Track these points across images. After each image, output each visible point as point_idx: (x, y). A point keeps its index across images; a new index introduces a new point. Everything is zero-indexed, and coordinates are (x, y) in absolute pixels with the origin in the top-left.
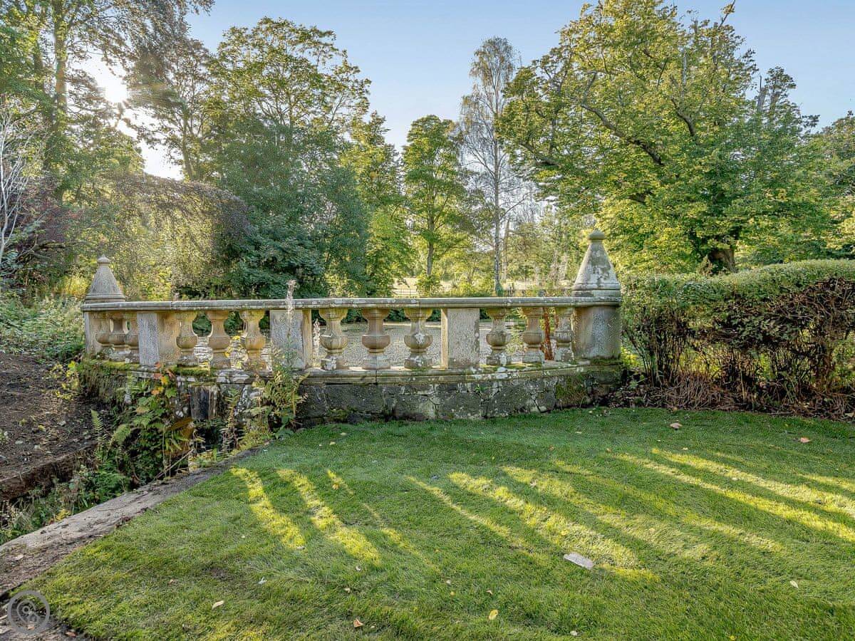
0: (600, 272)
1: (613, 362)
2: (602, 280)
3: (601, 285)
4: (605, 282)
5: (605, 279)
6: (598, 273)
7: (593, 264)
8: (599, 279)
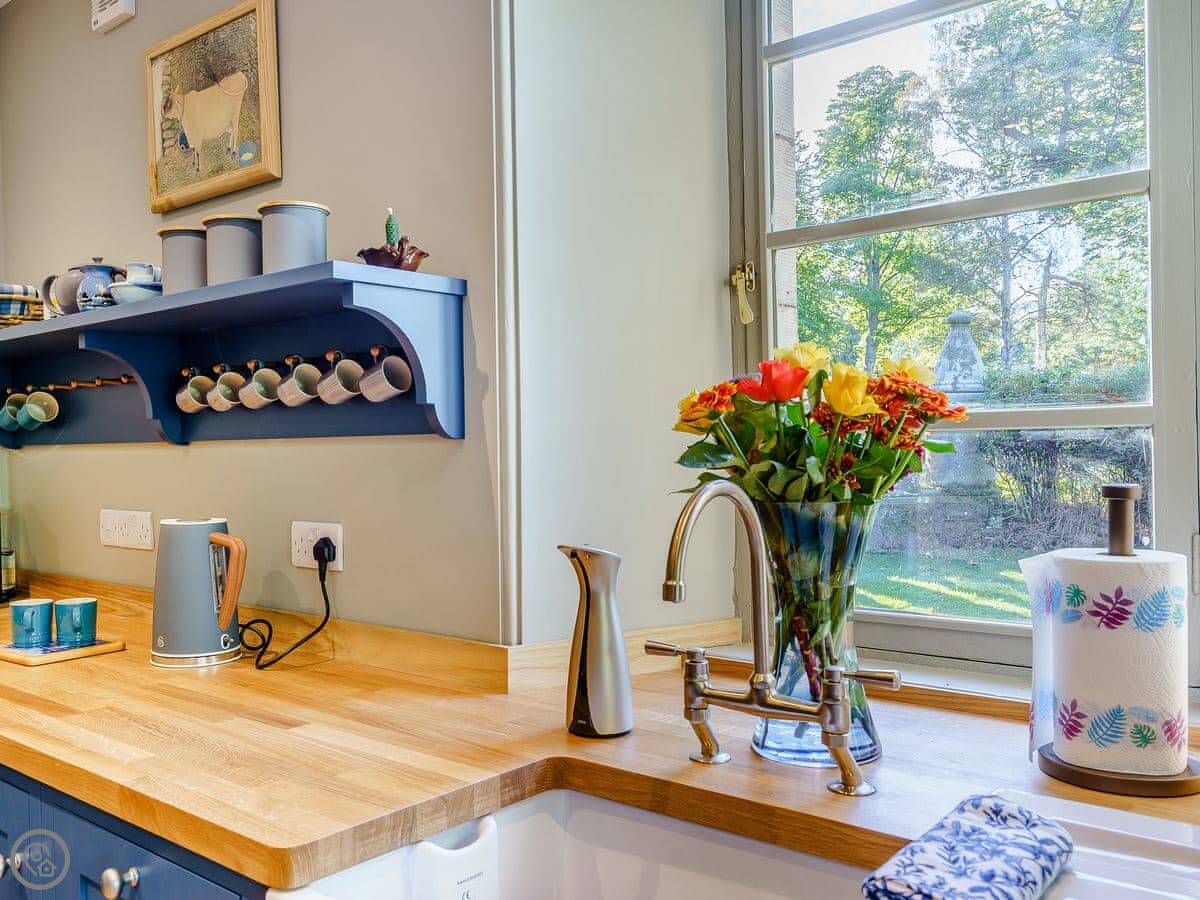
0: (959, 368)
1: (976, 491)
2: (960, 379)
3: (958, 385)
4: (965, 381)
5: (965, 377)
6: (955, 369)
7: (950, 358)
8: (956, 378)
